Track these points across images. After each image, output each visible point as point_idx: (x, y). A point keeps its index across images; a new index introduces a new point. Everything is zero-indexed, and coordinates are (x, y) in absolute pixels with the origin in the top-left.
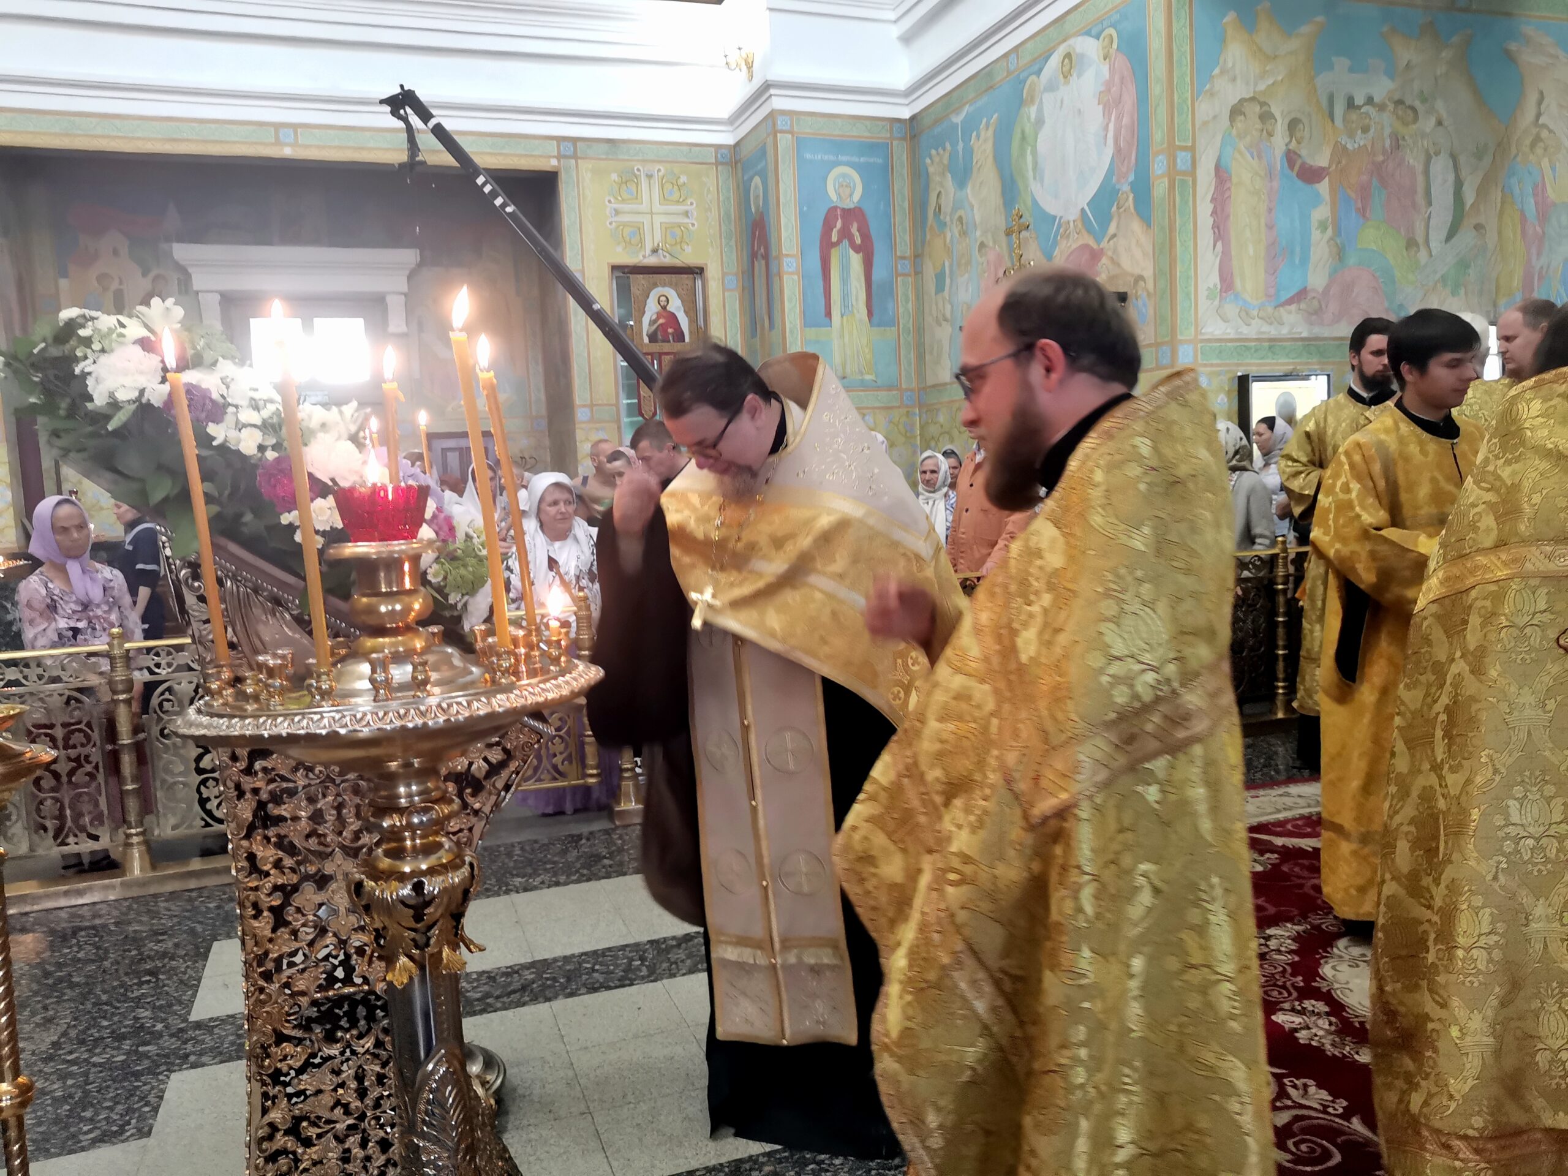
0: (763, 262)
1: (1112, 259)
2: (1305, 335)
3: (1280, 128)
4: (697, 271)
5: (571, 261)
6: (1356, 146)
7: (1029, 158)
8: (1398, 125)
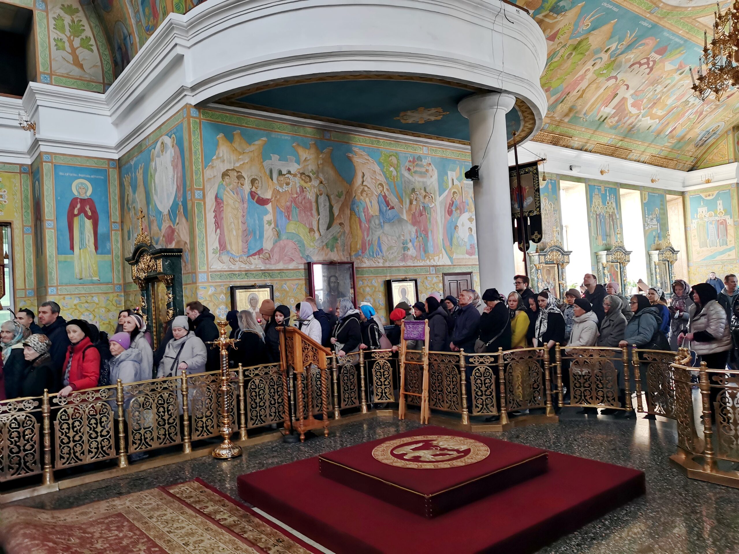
0: (39, 222)
1: (178, 233)
2: (263, 268)
4: (4, 224)
6: (284, 190)
7: (153, 185)
8: (302, 183)
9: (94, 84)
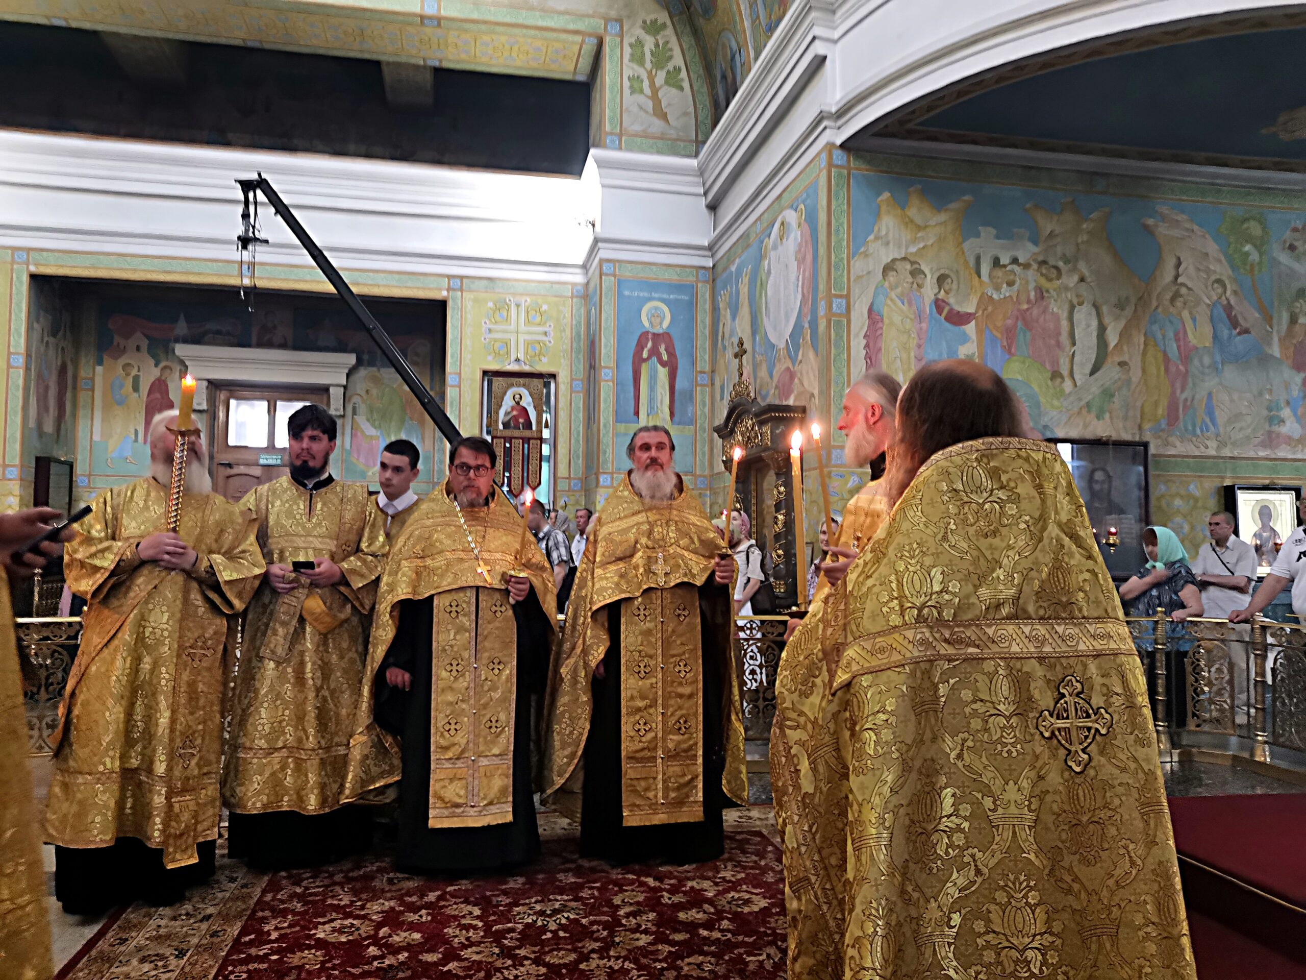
0: (594, 373)
1: (800, 379)
4: (548, 378)
5: (452, 366)
6: (1002, 296)
7: (764, 300)
9: (682, 144)
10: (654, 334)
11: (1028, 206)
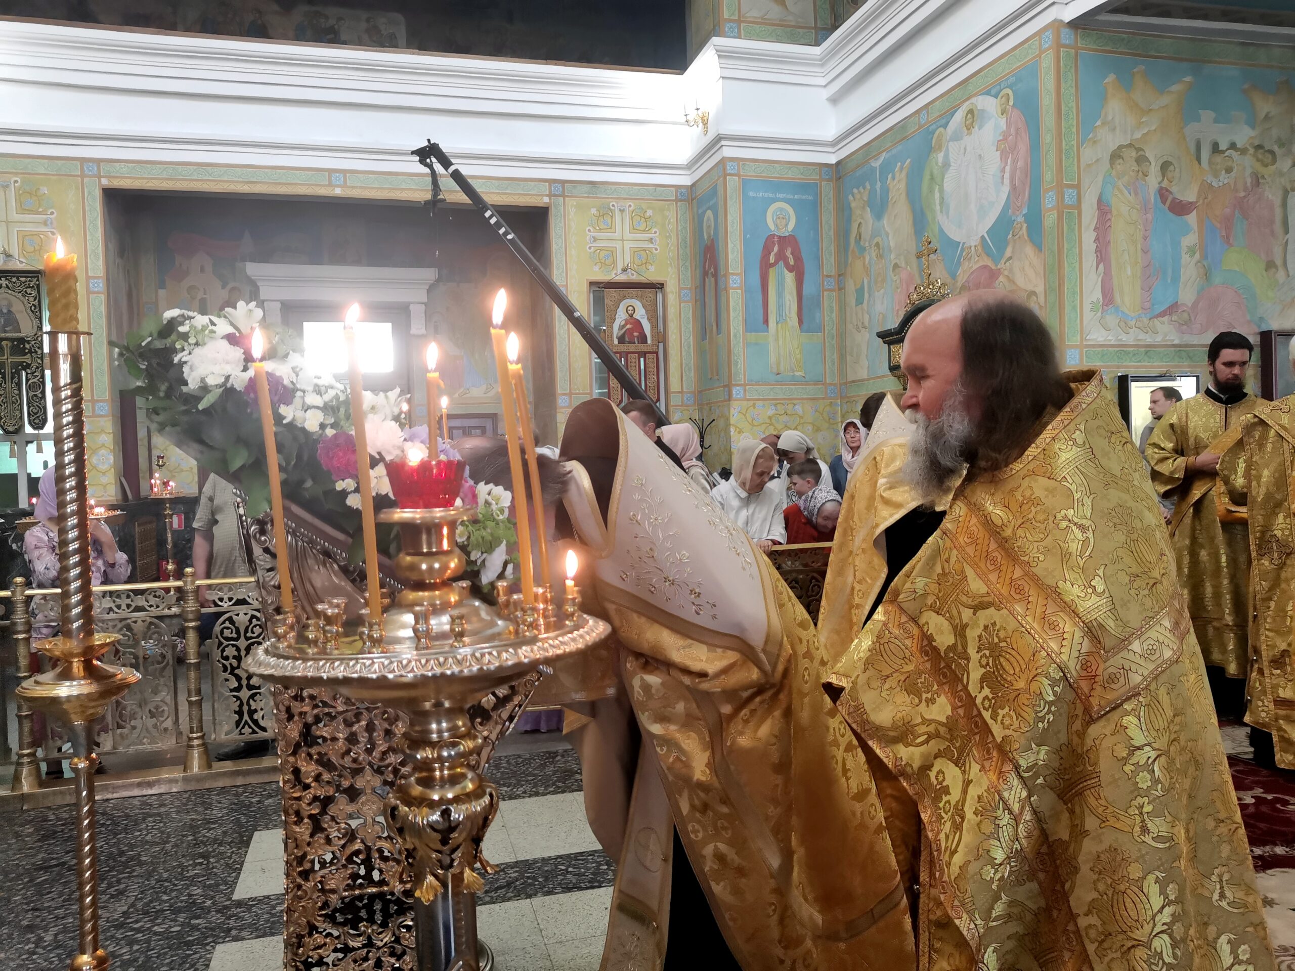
0: (713, 279)
1: (1008, 277)
2: (1176, 342)
3: (1154, 169)
4: (658, 287)
5: (557, 277)
6: (1221, 184)
7: (937, 195)
8: (1258, 166)
9: (800, 30)
10: (780, 237)
11: (1246, 86)
